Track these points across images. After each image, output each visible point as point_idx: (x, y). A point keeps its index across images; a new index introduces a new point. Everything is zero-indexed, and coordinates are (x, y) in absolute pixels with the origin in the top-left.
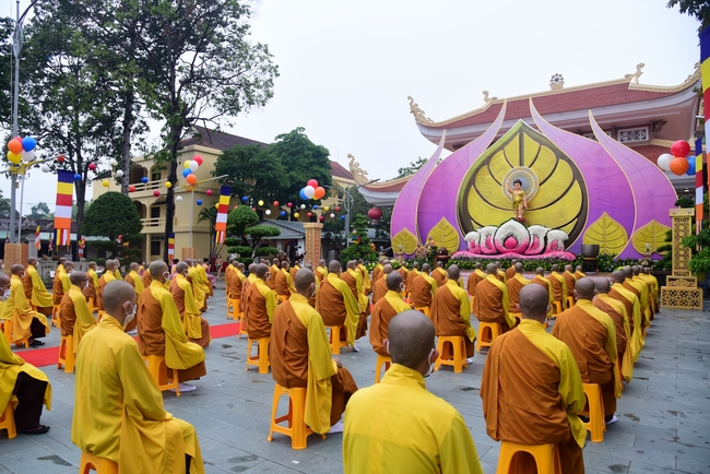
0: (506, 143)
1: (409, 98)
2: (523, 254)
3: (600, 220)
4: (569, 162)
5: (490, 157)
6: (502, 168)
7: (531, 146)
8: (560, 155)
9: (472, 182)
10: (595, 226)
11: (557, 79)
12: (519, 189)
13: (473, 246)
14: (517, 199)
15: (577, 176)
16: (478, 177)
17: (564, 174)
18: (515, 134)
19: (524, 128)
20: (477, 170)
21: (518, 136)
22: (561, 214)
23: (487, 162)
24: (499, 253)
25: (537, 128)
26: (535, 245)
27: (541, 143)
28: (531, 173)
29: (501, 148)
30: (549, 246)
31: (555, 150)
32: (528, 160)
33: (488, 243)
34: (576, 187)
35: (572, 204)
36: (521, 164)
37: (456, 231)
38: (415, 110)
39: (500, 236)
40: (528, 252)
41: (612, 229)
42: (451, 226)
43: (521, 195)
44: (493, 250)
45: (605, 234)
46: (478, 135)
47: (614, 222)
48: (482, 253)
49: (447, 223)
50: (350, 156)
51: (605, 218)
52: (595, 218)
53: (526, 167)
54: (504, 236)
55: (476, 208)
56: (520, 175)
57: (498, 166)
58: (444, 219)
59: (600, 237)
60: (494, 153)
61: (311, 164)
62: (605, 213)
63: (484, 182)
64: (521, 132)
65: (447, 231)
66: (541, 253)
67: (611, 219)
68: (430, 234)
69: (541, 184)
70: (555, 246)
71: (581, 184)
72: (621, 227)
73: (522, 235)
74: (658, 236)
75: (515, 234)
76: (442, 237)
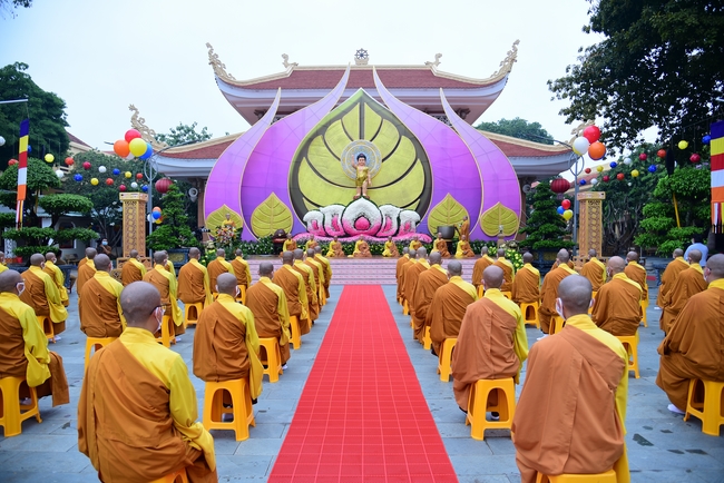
0: (345, 112)
1: (208, 45)
2: (375, 236)
3: (445, 201)
4: (414, 140)
5: (325, 127)
6: (340, 140)
7: (372, 119)
8: (404, 131)
9: (303, 153)
10: (438, 206)
11: (362, 54)
12: (363, 165)
13: (316, 227)
14: (361, 175)
15: (421, 154)
16: (312, 148)
17: (407, 151)
18: (355, 104)
19: (366, 98)
20: (310, 140)
21: (358, 106)
22: (405, 193)
23: (322, 131)
24: (348, 235)
25: (381, 101)
26: (388, 227)
27: (383, 117)
28: (374, 148)
29: (339, 117)
30: (402, 227)
31: (399, 125)
32: (369, 134)
33: (334, 224)
34: (419, 167)
35: (414, 184)
36: (361, 137)
37: (288, 210)
38: (214, 62)
39: (350, 216)
40: (380, 234)
41: (454, 210)
42: (282, 204)
43: (366, 171)
44: (342, 232)
45: (447, 212)
46: (314, 100)
47: (457, 203)
48: (328, 236)
49: (277, 200)
50: (132, 108)
51: (448, 198)
52: (439, 199)
53: (367, 139)
54: (354, 216)
55: (308, 183)
56: (361, 148)
57: (335, 137)
58: (273, 195)
59: (444, 218)
60: (330, 123)
61: (41, 116)
62: (448, 194)
63: (317, 152)
64: (361, 102)
65: (278, 210)
66: (395, 235)
67: (454, 201)
68: (256, 213)
69: (383, 160)
70: (408, 227)
71: (426, 164)
72: (464, 209)
73: (374, 215)
74: (503, 218)
75: (368, 213)
76: (271, 216)
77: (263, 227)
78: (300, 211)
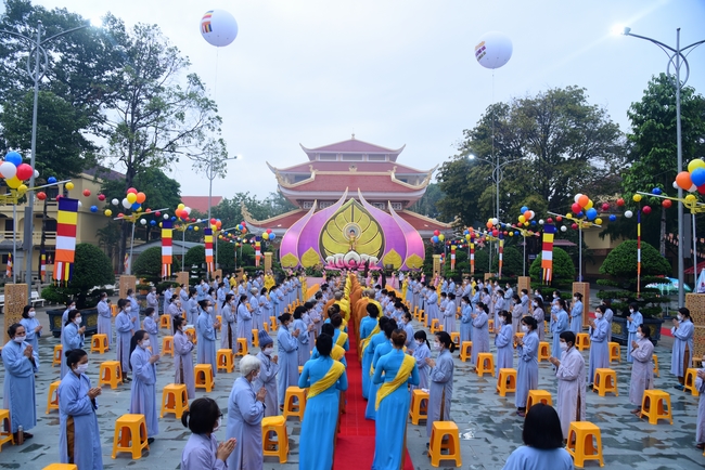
0: (345, 209)
3: (390, 252)
4: (377, 223)
5: (336, 216)
6: (342, 222)
7: (358, 213)
8: (372, 219)
9: (325, 228)
10: (388, 254)
12: (353, 235)
13: (332, 264)
14: (352, 240)
15: (380, 229)
16: (329, 226)
17: (373, 228)
19: (354, 203)
20: (328, 222)
21: (351, 206)
22: (372, 248)
23: (334, 218)
24: (346, 267)
27: (363, 212)
28: (358, 226)
29: (342, 211)
30: (370, 264)
31: (370, 216)
32: (356, 219)
33: (340, 262)
34: (379, 236)
35: (377, 243)
36: (353, 221)
37: (318, 255)
39: (347, 259)
40: (360, 267)
41: (395, 256)
42: (316, 252)
43: (354, 238)
44: (343, 266)
45: (392, 258)
48: (337, 268)
49: (314, 250)
51: (393, 251)
52: (388, 250)
53: (355, 223)
54: (349, 259)
55: (327, 243)
57: (340, 221)
58: (311, 248)
59: (389, 260)
60: (338, 214)
62: (392, 249)
63: (332, 228)
64: (352, 204)
65: (314, 255)
67: (395, 252)
68: (304, 256)
69: (362, 233)
70: (373, 264)
71: (382, 233)
72: (399, 256)
73: (358, 258)
74: (415, 260)
75: (355, 258)
76: (311, 258)
77: (306, 264)
78: (324, 256)
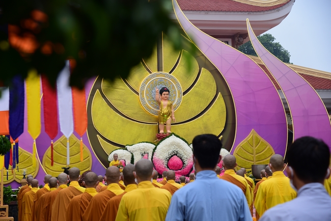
3: (249, 137)
8: (203, 63)
9: (97, 84)
10: (243, 143)
12: (167, 99)
14: (165, 110)
35: (216, 120)
36: (160, 68)
37: (86, 149)
39: (163, 155)
42: (80, 142)
43: (170, 106)
45: (255, 153)
47: (262, 140)
52: (243, 135)
53: (165, 72)
54: (166, 155)
56: (161, 81)
59: (250, 156)
62: (253, 130)
63: (113, 85)
67: (259, 137)
69: (184, 93)
71: (227, 98)
72: (269, 146)
73: (188, 153)
75: (181, 152)
